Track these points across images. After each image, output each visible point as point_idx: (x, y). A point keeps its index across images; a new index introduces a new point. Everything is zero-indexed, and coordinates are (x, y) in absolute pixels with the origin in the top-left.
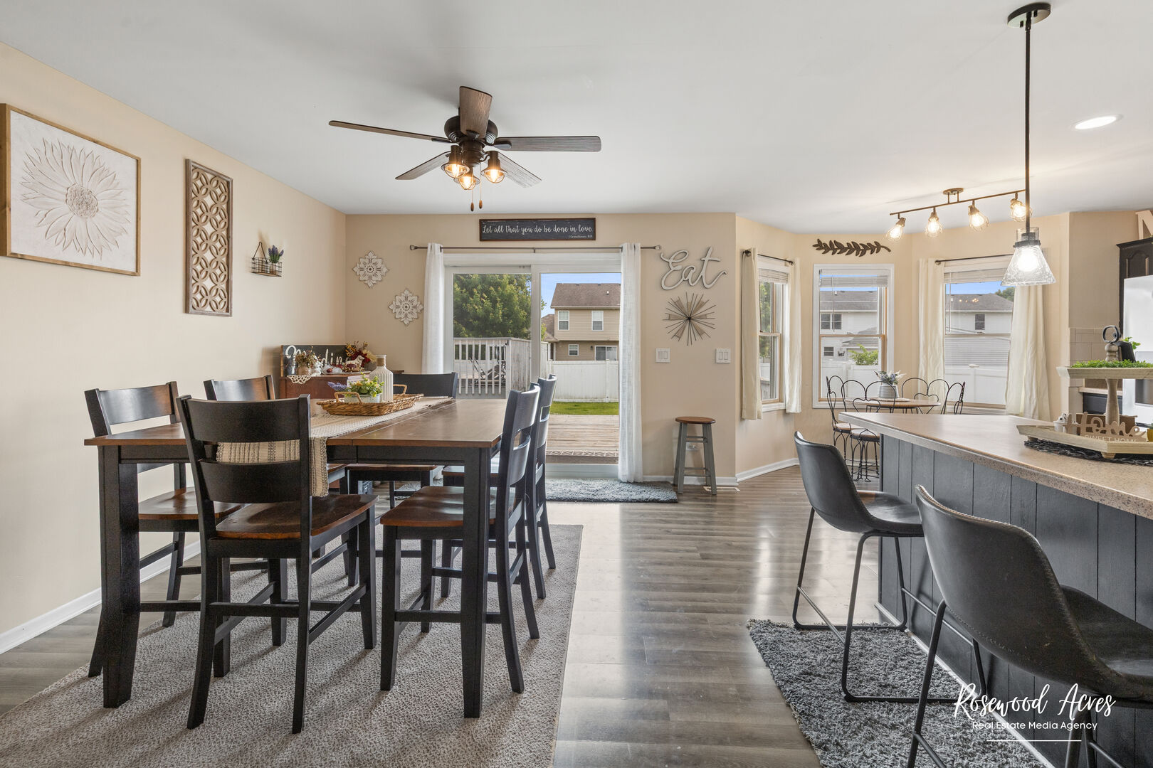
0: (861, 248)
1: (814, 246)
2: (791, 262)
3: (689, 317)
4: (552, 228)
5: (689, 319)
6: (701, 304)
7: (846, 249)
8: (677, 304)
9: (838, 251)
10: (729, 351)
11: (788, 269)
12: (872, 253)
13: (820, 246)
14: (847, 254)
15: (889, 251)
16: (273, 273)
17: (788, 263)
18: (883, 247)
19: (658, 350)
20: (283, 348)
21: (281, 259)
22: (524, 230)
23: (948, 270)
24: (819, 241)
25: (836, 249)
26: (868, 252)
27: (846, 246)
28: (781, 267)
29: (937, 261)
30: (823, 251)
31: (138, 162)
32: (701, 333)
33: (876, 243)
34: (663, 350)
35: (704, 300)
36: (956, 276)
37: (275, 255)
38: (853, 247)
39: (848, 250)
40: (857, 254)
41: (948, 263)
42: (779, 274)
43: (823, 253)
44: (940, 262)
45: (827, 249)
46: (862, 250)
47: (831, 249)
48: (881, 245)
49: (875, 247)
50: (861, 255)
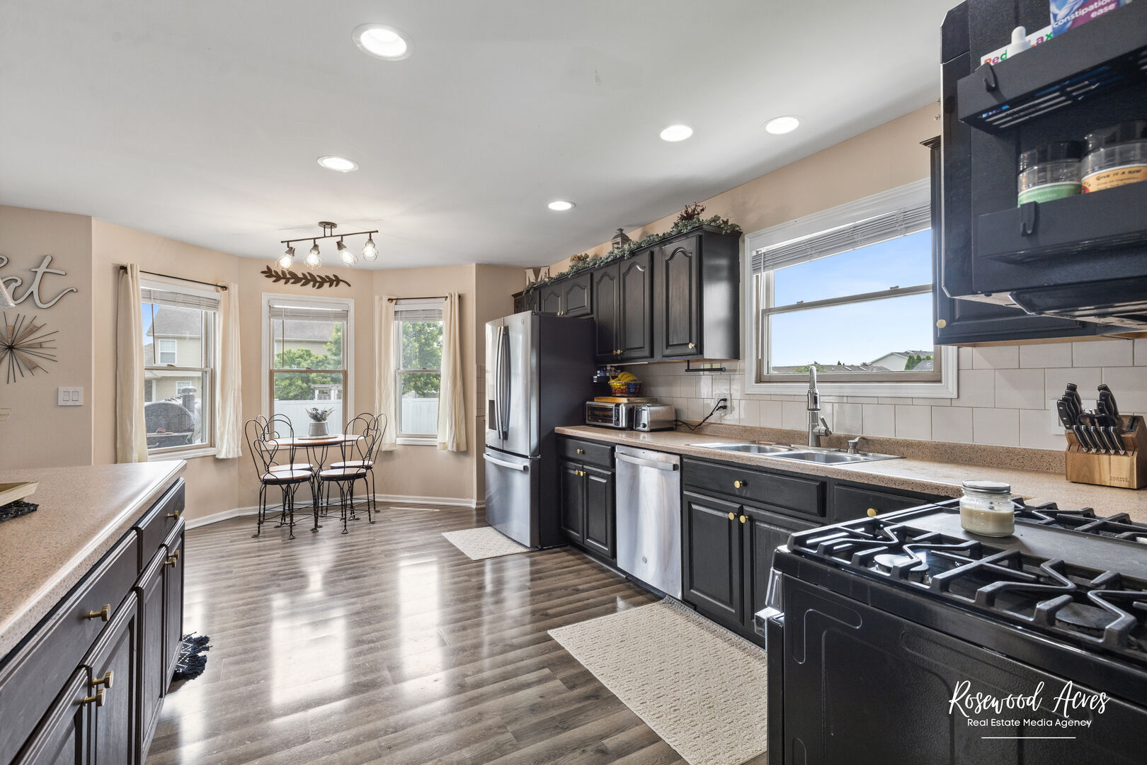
0: (319, 279)
1: (263, 272)
2: (224, 288)
3: (10, 346)
5: (11, 348)
6: (32, 330)
7: (300, 280)
9: (292, 281)
10: (81, 389)
11: (220, 295)
12: (330, 286)
13: (269, 273)
14: (302, 285)
15: (349, 285)
17: (219, 288)
18: (342, 281)
23: (398, 308)
24: (268, 267)
25: (290, 279)
26: (327, 285)
27: (300, 276)
28: (210, 292)
29: (389, 299)
30: (274, 279)
32: (31, 366)
33: (335, 276)
36: (404, 315)
38: (309, 278)
39: (304, 281)
40: (314, 286)
41: (399, 302)
42: (201, 299)
43: (274, 281)
44: (392, 300)
45: (278, 278)
46: (319, 282)
47: (282, 278)
48: (340, 278)
49: (334, 280)
50: (318, 288)
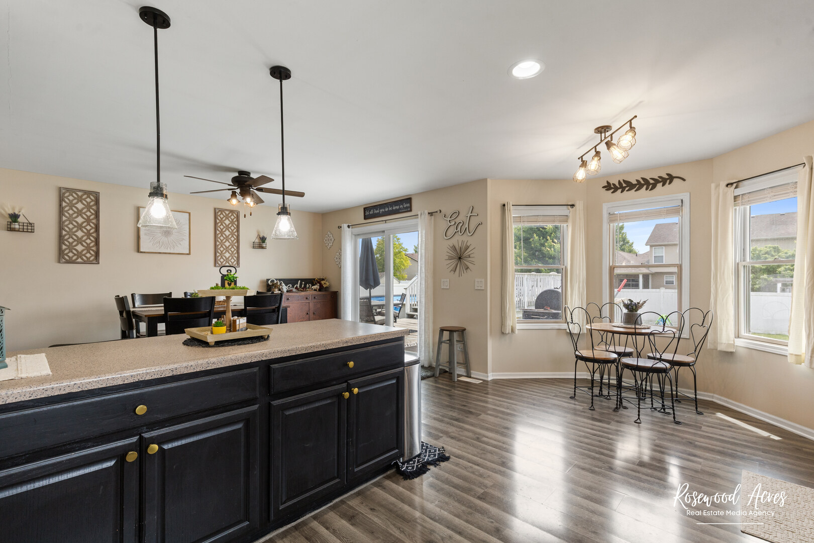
0: (652, 182)
1: (603, 187)
2: (573, 206)
3: (460, 257)
4: (392, 207)
5: (460, 258)
6: (467, 248)
8: (454, 248)
9: (627, 189)
10: (483, 280)
11: (568, 211)
12: (663, 185)
13: (608, 187)
14: (635, 191)
15: (684, 180)
16: (262, 248)
17: (569, 207)
18: (675, 177)
19: (442, 280)
20: (268, 280)
21: (267, 241)
22: (381, 211)
23: (738, 192)
24: (608, 182)
25: (625, 187)
26: (659, 185)
27: (634, 182)
28: (564, 211)
29: (727, 185)
30: (612, 190)
31: (189, 213)
32: (467, 268)
33: (668, 174)
34: (445, 280)
35: (468, 244)
36: (746, 198)
37: (263, 239)
38: (643, 182)
39: (637, 186)
40: (647, 189)
41: (740, 184)
42: (555, 217)
43: (612, 193)
44: (732, 184)
45: (615, 189)
46: (652, 184)
47: (619, 188)
48: (674, 175)
49: (667, 179)
50: (651, 190)
